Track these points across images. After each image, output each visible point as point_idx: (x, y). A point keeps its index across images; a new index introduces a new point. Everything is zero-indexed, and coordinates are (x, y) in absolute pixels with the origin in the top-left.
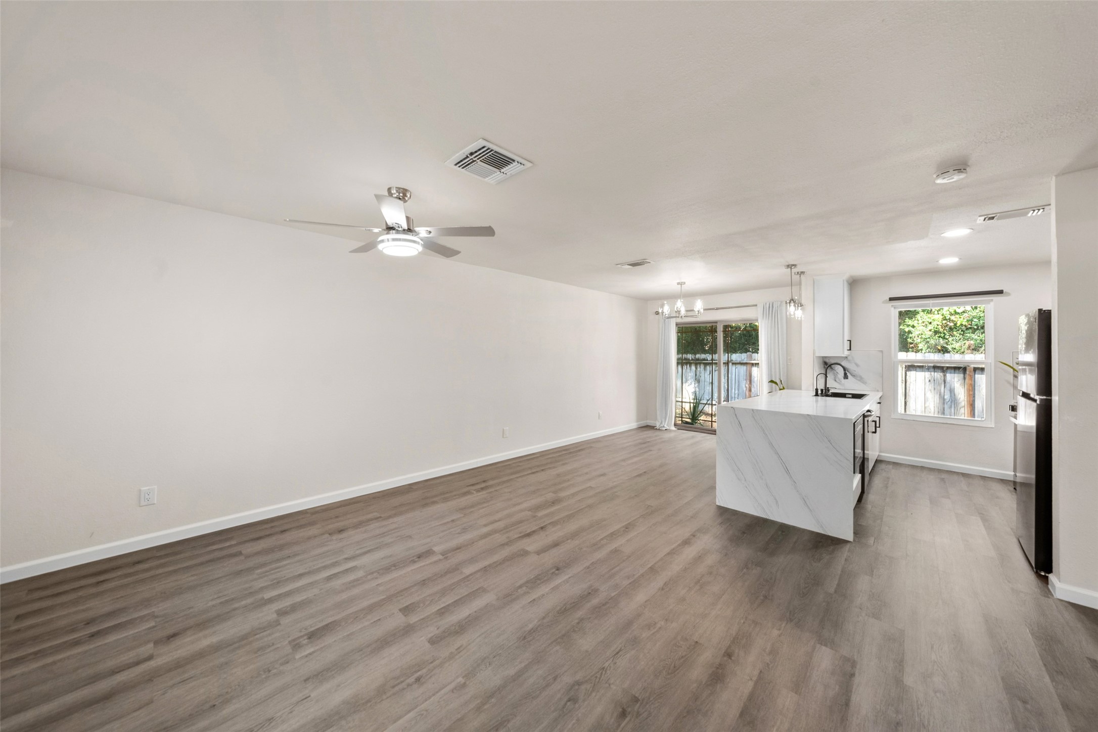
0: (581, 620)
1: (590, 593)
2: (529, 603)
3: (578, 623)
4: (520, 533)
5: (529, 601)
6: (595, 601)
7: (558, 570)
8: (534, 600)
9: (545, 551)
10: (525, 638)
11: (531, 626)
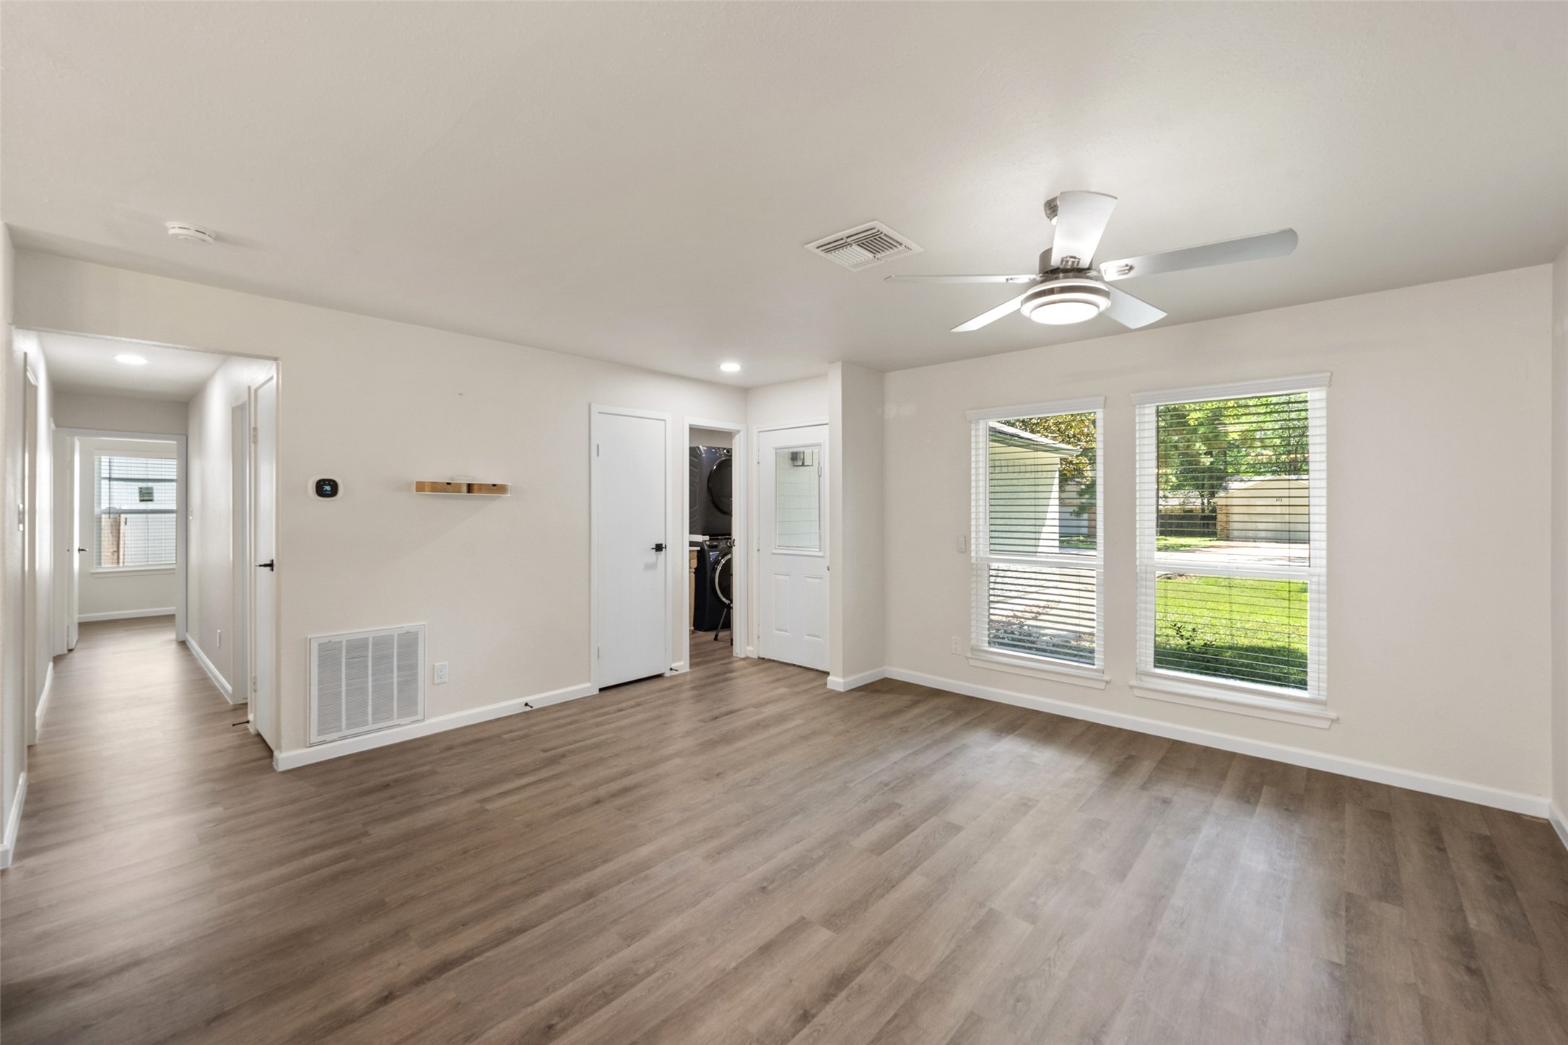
0: (738, 825)
1: (718, 854)
2: (804, 839)
3: (742, 822)
4: (861, 991)
5: (804, 841)
6: (713, 844)
7: (764, 888)
8: (798, 843)
9: (789, 928)
10: (802, 809)
11: (797, 818)
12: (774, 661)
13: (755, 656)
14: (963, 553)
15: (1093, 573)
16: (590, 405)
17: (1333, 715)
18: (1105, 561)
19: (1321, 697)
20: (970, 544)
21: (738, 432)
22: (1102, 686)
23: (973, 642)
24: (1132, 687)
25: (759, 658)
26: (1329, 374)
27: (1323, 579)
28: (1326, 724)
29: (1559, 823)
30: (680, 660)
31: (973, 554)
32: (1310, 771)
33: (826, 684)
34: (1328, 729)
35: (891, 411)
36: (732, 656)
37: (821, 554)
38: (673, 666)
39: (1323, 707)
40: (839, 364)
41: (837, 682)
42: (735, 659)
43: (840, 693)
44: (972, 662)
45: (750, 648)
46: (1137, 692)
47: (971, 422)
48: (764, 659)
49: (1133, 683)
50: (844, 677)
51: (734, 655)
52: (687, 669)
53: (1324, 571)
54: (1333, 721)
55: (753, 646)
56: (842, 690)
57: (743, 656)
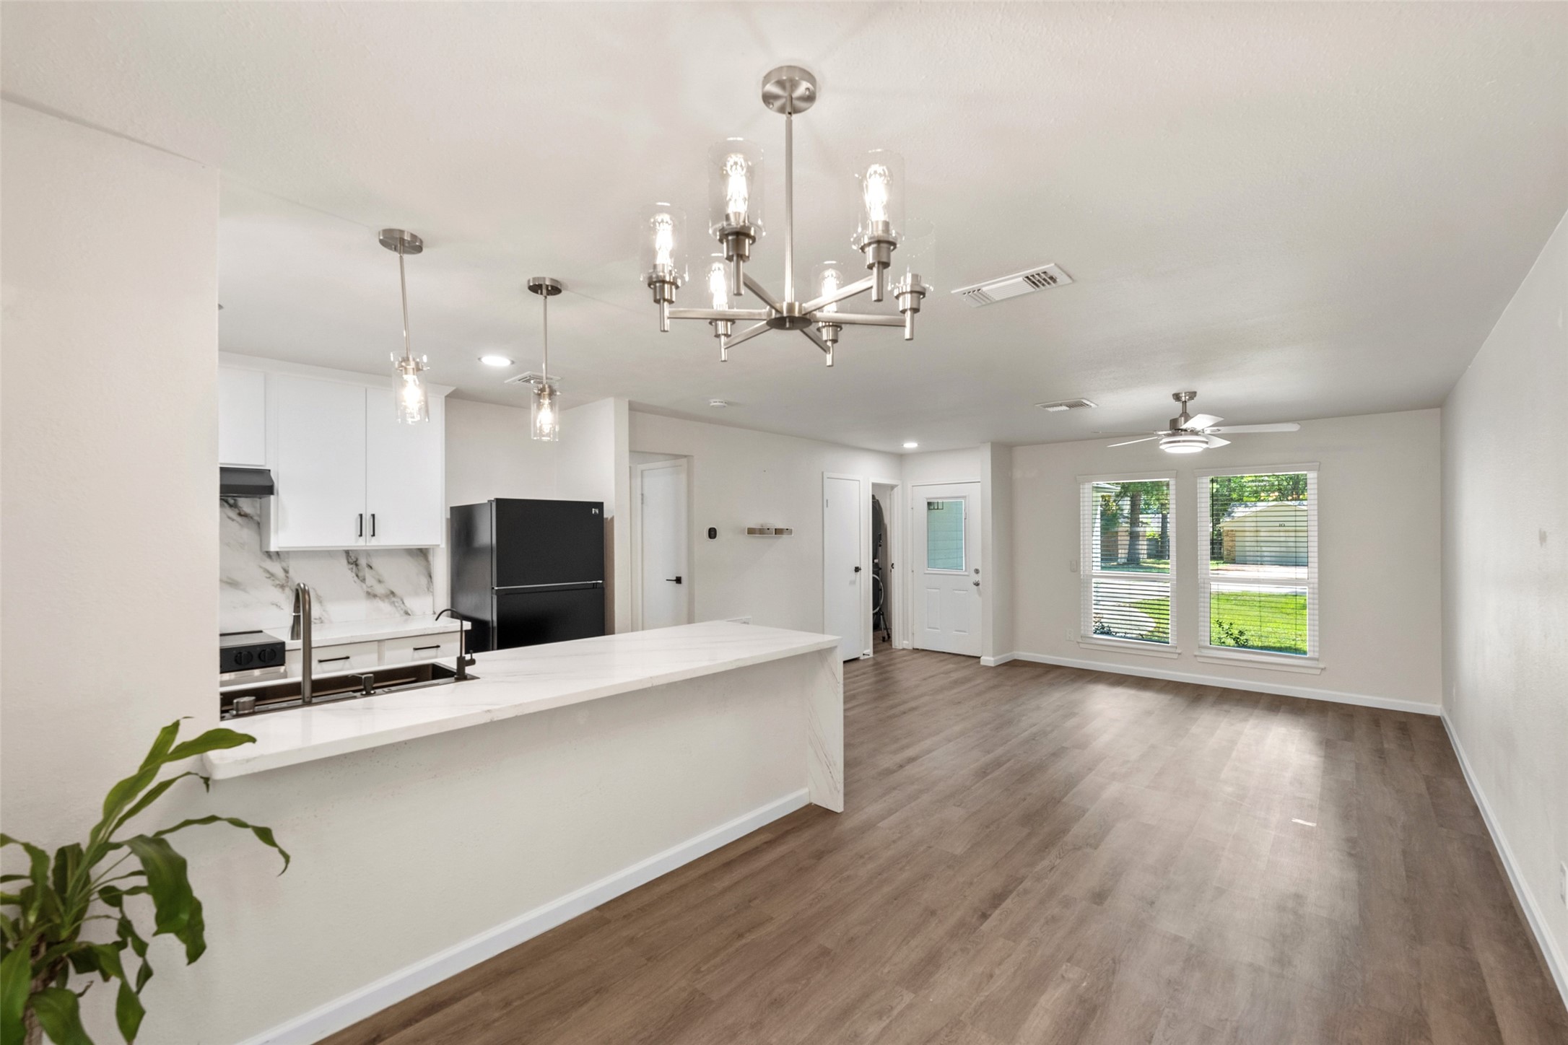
12: (926, 650)
13: (911, 648)
14: (1074, 572)
15: (1168, 585)
16: (823, 473)
17: (1322, 666)
18: (1177, 577)
19: (1315, 656)
20: (1080, 566)
21: (896, 486)
22: (1175, 656)
23: (1082, 632)
24: (1196, 656)
25: (914, 649)
26: (1318, 464)
27: (1316, 586)
28: (1318, 672)
29: (1444, 718)
30: (868, 648)
31: (1082, 573)
32: (1309, 700)
33: (979, 662)
34: (1320, 675)
35: (1018, 474)
36: (892, 648)
37: (966, 573)
38: (865, 652)
39: (1316, 662)
40: (990, 443)
41: (988, 660)
42: (894, 650)
43: (991, 667)
44: (1082, 645)
45: (905, 642)
46: (1200, 659)
47: (1080, 484)
48: (918, 649)
49: (1196, 653)
50: (993, 656)
51: (893, 647)
52: (871, 655)
53: (1316, 580)
54: (1322, 669)
55: (908, 640)
56: (993, 665)
57: (901, 648)
